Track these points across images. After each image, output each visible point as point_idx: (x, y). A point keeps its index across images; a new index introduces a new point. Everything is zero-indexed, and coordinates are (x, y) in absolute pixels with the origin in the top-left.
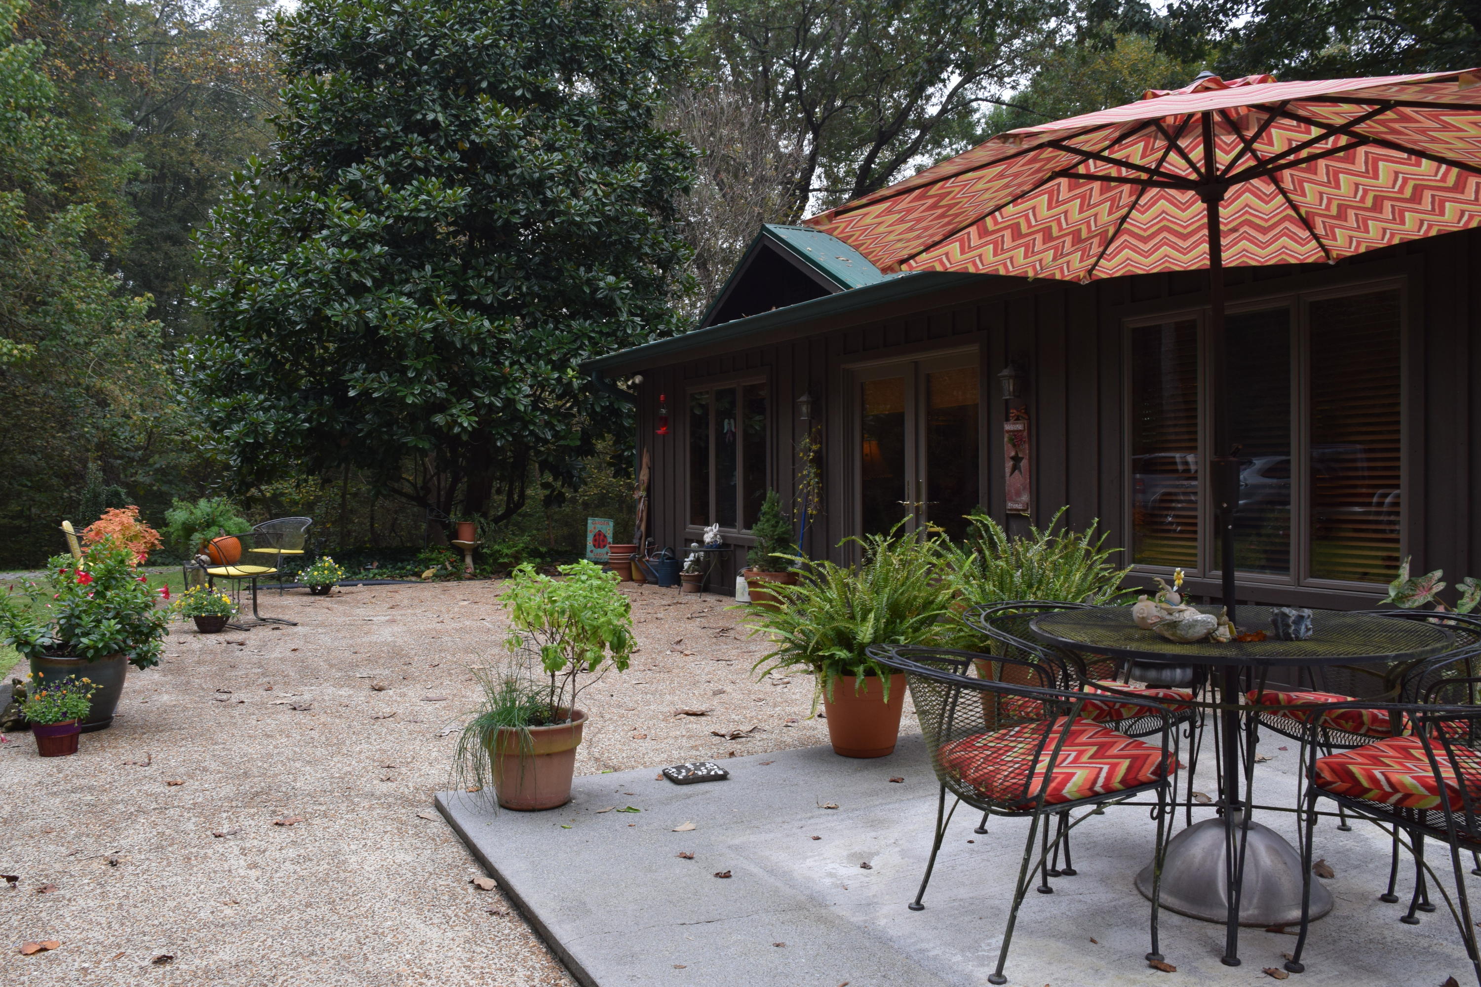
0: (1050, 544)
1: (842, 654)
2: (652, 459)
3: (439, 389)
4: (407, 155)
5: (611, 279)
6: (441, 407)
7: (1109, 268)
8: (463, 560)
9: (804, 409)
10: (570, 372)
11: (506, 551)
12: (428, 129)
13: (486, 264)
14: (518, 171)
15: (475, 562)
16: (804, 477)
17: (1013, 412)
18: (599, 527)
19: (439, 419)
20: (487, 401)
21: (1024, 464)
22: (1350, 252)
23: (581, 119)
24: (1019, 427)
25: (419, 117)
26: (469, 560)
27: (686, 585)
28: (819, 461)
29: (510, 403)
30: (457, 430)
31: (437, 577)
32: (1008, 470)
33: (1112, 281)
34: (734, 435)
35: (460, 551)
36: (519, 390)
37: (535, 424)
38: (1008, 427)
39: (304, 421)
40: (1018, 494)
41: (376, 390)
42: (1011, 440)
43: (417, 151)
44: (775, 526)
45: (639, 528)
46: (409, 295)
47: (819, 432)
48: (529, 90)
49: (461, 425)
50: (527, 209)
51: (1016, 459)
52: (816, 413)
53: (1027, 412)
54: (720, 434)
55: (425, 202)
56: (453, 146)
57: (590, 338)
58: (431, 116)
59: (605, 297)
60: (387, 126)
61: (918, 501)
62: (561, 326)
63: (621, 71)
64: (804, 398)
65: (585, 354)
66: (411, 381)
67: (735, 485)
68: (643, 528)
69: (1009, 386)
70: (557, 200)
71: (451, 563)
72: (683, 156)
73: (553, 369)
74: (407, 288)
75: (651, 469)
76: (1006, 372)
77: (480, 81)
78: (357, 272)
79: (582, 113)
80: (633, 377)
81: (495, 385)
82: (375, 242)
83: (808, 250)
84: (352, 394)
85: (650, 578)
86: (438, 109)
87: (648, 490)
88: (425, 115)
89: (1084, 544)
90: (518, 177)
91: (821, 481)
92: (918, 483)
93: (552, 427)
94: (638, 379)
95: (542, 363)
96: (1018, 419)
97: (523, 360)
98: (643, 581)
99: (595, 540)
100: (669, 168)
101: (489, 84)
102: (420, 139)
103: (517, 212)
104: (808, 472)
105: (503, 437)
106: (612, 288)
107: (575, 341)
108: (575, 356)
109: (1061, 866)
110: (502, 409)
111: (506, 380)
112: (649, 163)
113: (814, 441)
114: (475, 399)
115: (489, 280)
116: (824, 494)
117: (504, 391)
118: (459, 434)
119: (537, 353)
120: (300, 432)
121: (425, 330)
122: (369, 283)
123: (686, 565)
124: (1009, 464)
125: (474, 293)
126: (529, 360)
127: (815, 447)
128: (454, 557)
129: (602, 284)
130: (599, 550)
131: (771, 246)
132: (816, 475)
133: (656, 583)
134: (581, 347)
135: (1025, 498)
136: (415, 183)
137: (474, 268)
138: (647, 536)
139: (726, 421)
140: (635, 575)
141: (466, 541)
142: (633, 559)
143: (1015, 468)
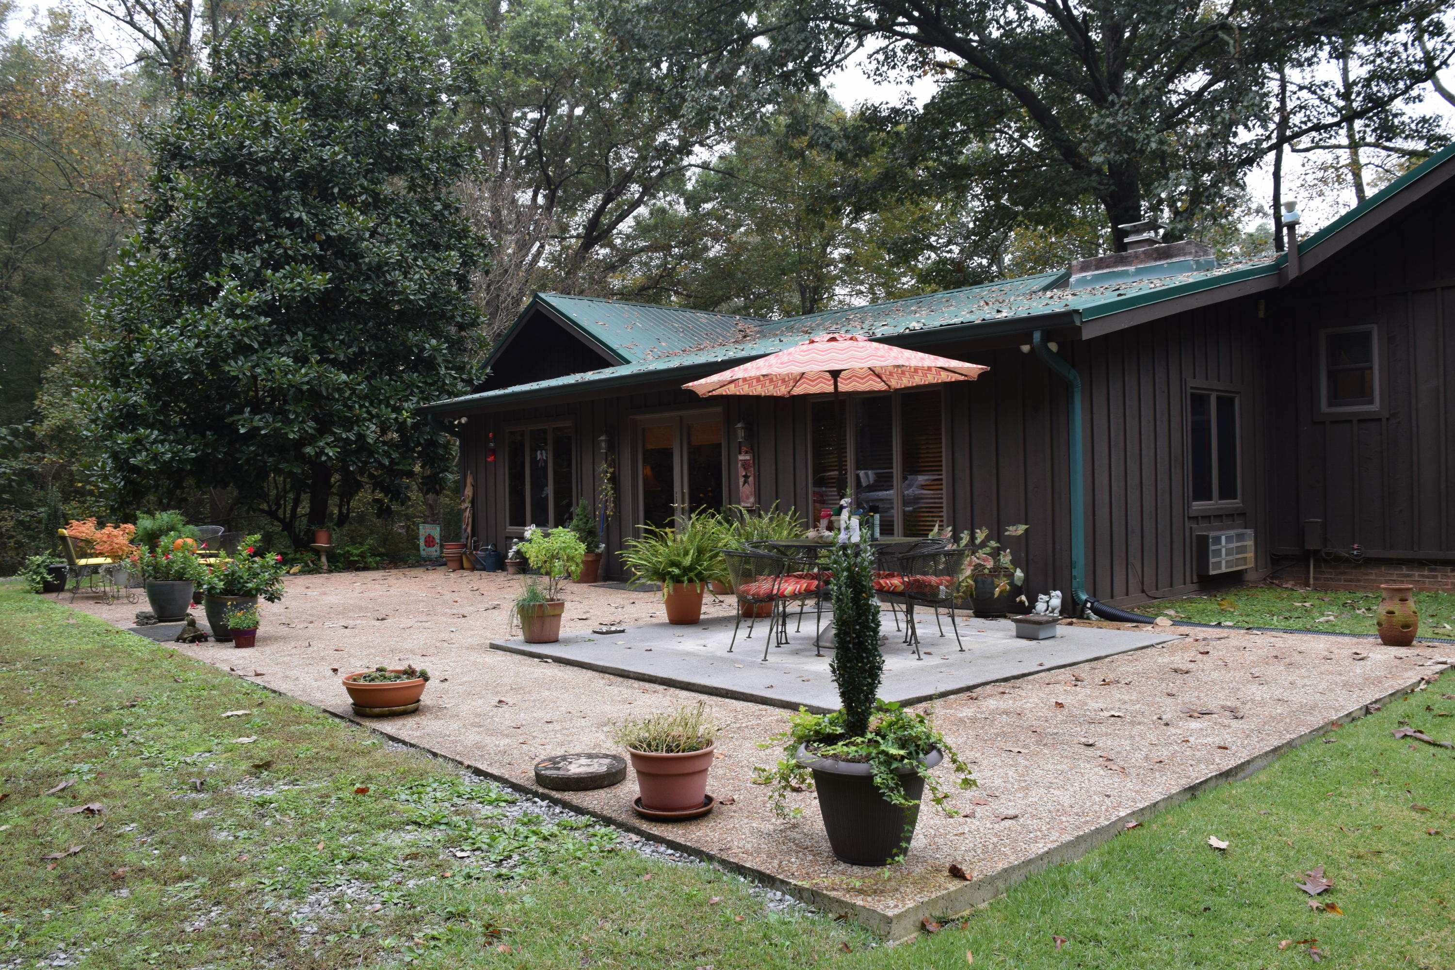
0: (771, 519)
1: (676, 571)
2: (476, 479)
3: (310, 426)
4: (278, 245)
5: (434, 342)
6: (310, 440)
7: (797, 391)
8: (319, 559)
9: (603, 445)
10: (405, 414)
11: (355, 552)
12: (291, 224)
13: (338, 329)
14: (367, 260)
15: (328, 561)
16: (602, 490)
17: (744, 449)
18: (428, 531)
19: (309, 450)
20: (344, 436)
21: (751, 479)
22: (898, 387)
23: (406, 215)
24: (748, 458)
25: (288, 215)
26: (324, 559)
27: (511, 569)
28: (614, 479)
29: (361, 437)
30: (324, 458)
31: (302, 572)
32: (741, 484)
33: (799, 396)
34: (546, 462)
35: (317, 552)
36: (368, 428)
37: (378, 453)
38: (741, 457)
39: (192, 451)
40: (748, 498)
41: (263, 428)
42: (743, 465)
43: (288, 242)
44: (586, 523)
45: (466, 530)
46: (287, 355)
47: (613, 460)
48: (370, 196)
49: (327, 455)
50: (373, 289)
51: (746, 477)
52: (612, 446)
53: (752, 449)
54: (534, 461)
55: (300, 284)
56: (312, 238)
57: (418, 387)
58: (297, 215)
59: (430, 356)
60: (262, 222)
61: (683, 503)
62: (394, 378)
63: (436, 178)
64: (603, 438)
65: (415, 399)
66: (292, 421)
67: (547, 497)
68: (469, 530)
69: (741, 434)
70: (393, 283)
71: (312, 562)
72: (483, 245)
73: (393, 411)
74: (282, 349)
75: (475, 487)
76: (739, 425)
77: (333, 187)
78: (249, 337)
79: (407, 212)
80: (460, 418)
81: (348, 423)
82: (260, 314)
83: (573, 315)
84: (242, 431)
85: (478, 567)
86: (301, 209)
87: (473, 502)
88: (292, 214)
89: (788, 519)
90: (366, 264)
91: (615, 492)
92: (683, 493)
93: (389, 456)
94: (464, 420)
95: (383, 406)
96: (746, 453)
97: (367, 404)
98: (473, 569)
99: (426, 541)
100: (474, 255)
101: (340, 190)
102: (288, 232)
103: (365, 291)
104: (606, 486)
105: (354, 463)
106: (434, 349)
107: (406, 389)
108: (406, 401)
109: (784, 641)
110: (355, 442)
111: (358, 421)
112: (459, 250)
113: (610, 466)
114: (334, 434)
115: (342, 342)
116: (618, 501)
117: (356, 428)
118: (325, 461)
119: (378, 399)
120: (188, 460)
121: (303, 383)
122: (256, 346)
123: (510, 554)
124: (742, 480)
125: (332, 353)
126: (371, 404)
127: (611, 470)
128: (314, 557)
129: (427, 346)
130: (430, 549)
131: (544, 311)
132: (612, 489)
133: (484, 570)
134: (411, 394)
135: (752, 500)
136: (287, 267)
137: (329, 333)
138: (473, 535)
139: (539, 453)
140: (466, 564)
141: (322, 544)
142: (465, 553)
143: (745, 482)
